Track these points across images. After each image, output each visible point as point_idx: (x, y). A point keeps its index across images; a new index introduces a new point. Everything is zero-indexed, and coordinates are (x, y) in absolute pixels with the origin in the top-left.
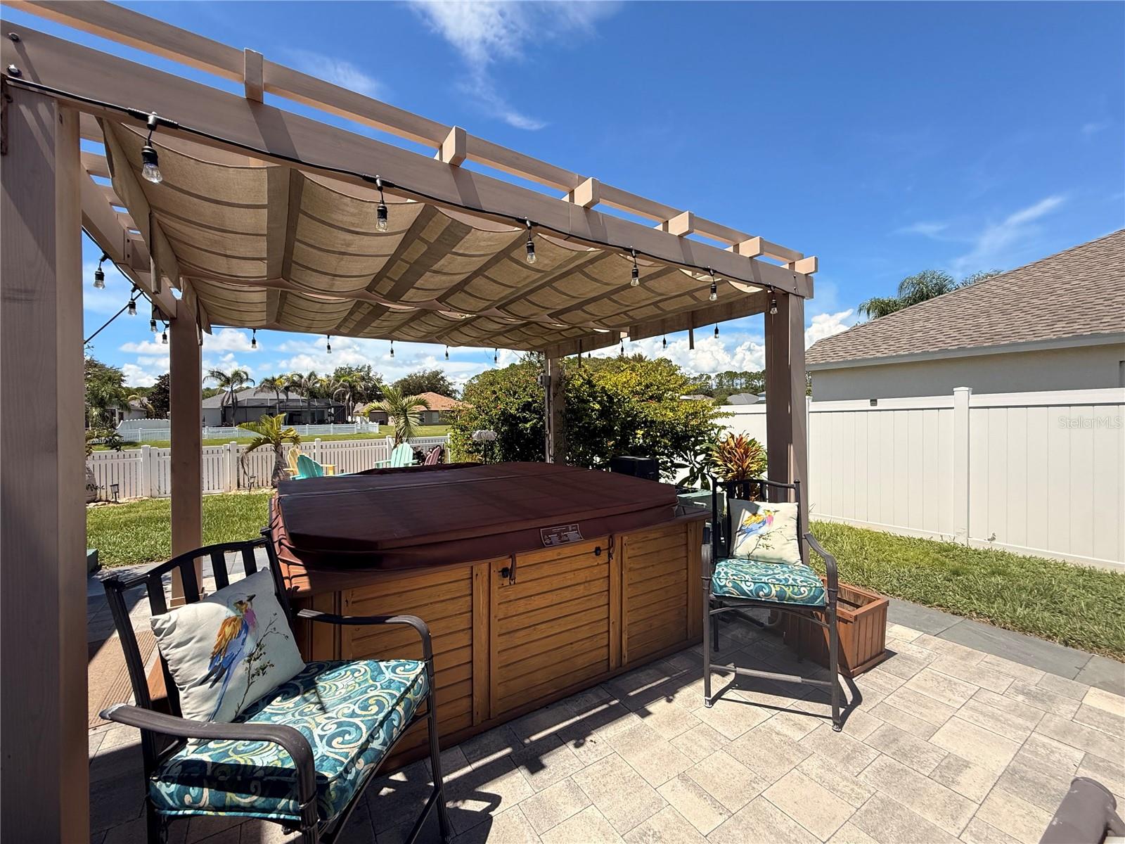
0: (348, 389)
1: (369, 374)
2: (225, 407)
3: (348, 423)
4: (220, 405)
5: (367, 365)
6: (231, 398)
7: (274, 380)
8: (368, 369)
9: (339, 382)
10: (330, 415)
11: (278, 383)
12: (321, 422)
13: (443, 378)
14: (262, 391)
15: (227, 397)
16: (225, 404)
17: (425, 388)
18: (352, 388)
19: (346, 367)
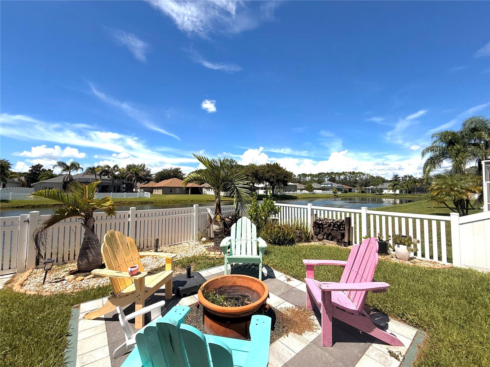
0: (134, 175)
1: (144, 168)
2: (65, 182)
3: (133, 192)
4: (62, 181)
5: (143, 164)
6: (69, 177)
7: (94, 168)
8: (144, 166)
9: (129, 171)
10: (124, 188)
11: (96, 170)
12: (119, 191)
13: (180, 171)
14: (87, 174)
15: (67, 177)
16: (65, 181)
17: (172, 176)
18: (137, 174)
19: (132, 164)
